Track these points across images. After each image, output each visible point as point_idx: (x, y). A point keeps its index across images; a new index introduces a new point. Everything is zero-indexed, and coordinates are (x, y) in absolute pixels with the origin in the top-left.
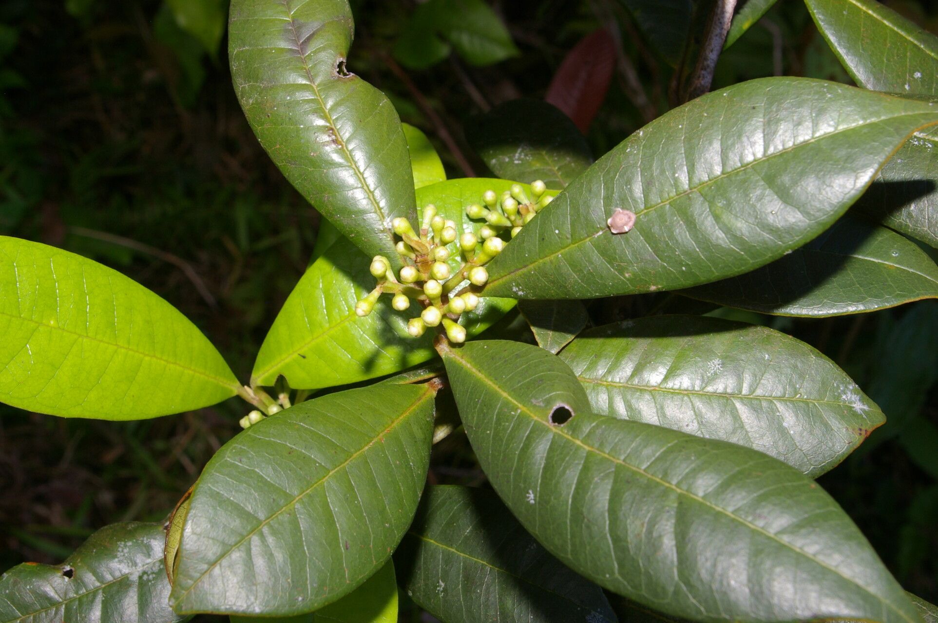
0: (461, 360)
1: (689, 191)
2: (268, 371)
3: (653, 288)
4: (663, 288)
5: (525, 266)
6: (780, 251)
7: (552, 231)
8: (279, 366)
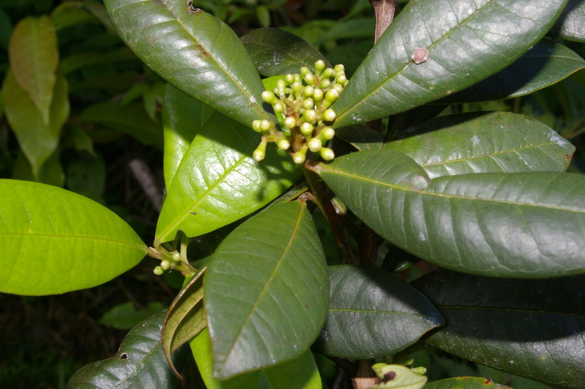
0: (334, 171)
1: (459, 26)
2: (168, 230)
3: (449, 92)
4: (455, 91)
5: (359, 101)
6: (526, 48)
7: (374, 73)
8: (177, 225)
